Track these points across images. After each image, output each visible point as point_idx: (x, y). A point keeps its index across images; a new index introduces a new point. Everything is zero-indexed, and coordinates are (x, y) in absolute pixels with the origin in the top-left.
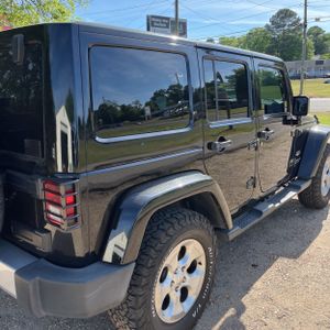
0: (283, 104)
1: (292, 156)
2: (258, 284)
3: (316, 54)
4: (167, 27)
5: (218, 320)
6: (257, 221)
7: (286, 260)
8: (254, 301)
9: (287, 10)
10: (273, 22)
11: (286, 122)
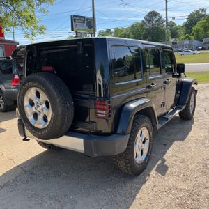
0: (172, 68)
1: (176, 93)
2: (169, 151)
3: (172, 38)
4: (84, 22)
5: (155, 166)
6: (166, 122)
7: (178, 142)
8: (168, 158)
9: (154, 12)
10: (146, 19)
11: (174, 76)
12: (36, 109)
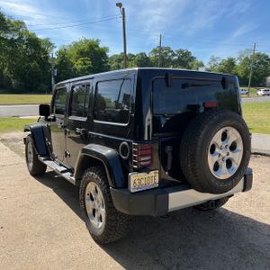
12: (228, 154)
